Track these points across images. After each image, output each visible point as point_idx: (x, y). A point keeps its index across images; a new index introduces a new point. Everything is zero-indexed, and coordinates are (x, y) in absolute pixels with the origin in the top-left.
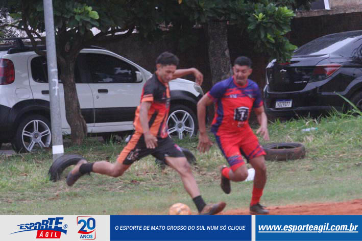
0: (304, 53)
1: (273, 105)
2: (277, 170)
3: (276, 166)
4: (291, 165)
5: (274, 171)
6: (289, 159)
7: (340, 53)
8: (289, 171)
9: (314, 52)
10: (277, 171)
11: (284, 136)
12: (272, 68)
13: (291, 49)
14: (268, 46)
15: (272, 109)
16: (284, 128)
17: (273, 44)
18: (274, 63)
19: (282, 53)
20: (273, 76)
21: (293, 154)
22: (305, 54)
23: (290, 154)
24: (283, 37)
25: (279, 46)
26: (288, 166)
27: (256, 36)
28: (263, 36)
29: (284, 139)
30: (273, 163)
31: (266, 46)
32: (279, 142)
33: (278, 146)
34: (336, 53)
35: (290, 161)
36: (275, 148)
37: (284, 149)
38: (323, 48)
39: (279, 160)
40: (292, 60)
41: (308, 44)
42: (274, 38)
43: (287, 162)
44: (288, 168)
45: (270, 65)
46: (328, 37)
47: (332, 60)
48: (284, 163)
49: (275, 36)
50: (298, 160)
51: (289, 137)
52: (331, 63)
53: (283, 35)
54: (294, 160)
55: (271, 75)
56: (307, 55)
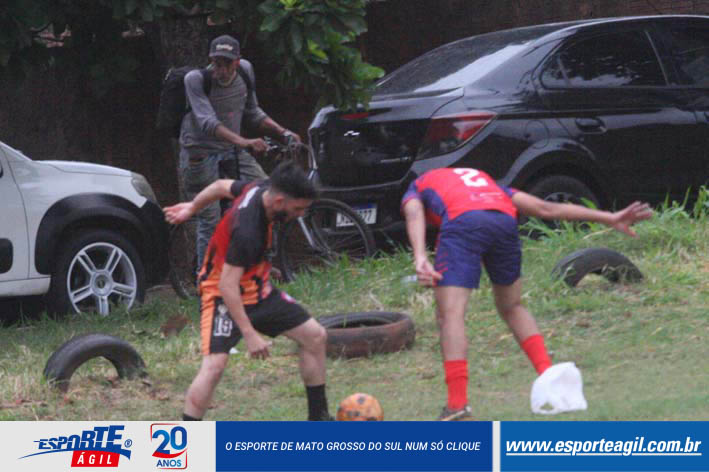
0: (403, 86)
1: (329, 220)
2: (347, 380)
3: (343, 371)
4: (382, 367)
5: (340, 381)
6: (374, 352)
7: (489, 83)
8: (376, 381)
9: (423, 84)
10: (348, 384)
11: (362, 296)
12: (323, 127)
13: (370, 76)
14: (312, 71)
15: (327, 230)
16: (359, 277)
17: (323, 66)
18: (329, 115)
19: (347, 88)
20: (326, 148)
21: (386, 339)
22: (404, 89)
23: (378, 338)
24: (346, 48)
25: (339, 70)
26: (373, 369)
27: (281, 49)
28: (298, 48)
29: (360, 303)
30: (336, 363)
31: (307, 71)
32: (350, 310)
33: (345, 322)
34: (482, 83)
35: (379, 358)
36: (340, 326)
37: (363, 328)
38: (445, 74)
39: (349, 356)
40: (373, 105)
41: (410, 64)
42: (327, 52)
43: (372, 359)
44: (375, 374)
45: (317, 122)
46: (460, 46)
47: (470, 103)
48: (362, 362)
49: (328, 46)
50: (398, 353)
51: (372, 296)
52: (470, 109)
53: (346, 44)
54: (387, 353)
55: (322, 145)
56: (409, 93)
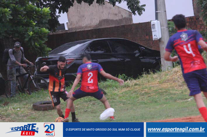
1: (39, 81)
2: (43, 115)
3: (42, 114)
4: (50, 113)
5: (41, 116)
6: (49, 109)
7: (74, 52)
8: (49, 116)
9: (60, 52)
10: (43, 116)
11: (46, 98)
12: (38, 62)
13: (48, 50)
14: (36, 49)
15: (39, 83)
16: (46, 94)
17: (38, 48)
18: (40, 59)
19: (44, 53)
20: (39, 66)
21: (51, 107)
23: (50, 107)
24: (44, 44)
25: (42, 49)
26: (49, 113)
27: (29, 44)
28: (33, 44)
29: (46, 99)
30: (41, 112)
31: (35, 49)
32: (44, 101)
33: (43, 103)
34: (72, 52)
35: (50, 111)
36: (42, 104)
37: (47, 104)
38: (64, 50)
39: (44, 110)
40: (49, 57)
41: (57, 48)
42: (39, 45)
43: (48, 111)
44: (49, 114)
45: (37, 60)
46: (68, 44)
48: (46, 112)
49: (39, 44)
50: (54, 110)
51: (48, 97)
52: (70, 58)
53: (43, 43)
54: (52, 110)
55: (38, 65)
56: (56, 54)
